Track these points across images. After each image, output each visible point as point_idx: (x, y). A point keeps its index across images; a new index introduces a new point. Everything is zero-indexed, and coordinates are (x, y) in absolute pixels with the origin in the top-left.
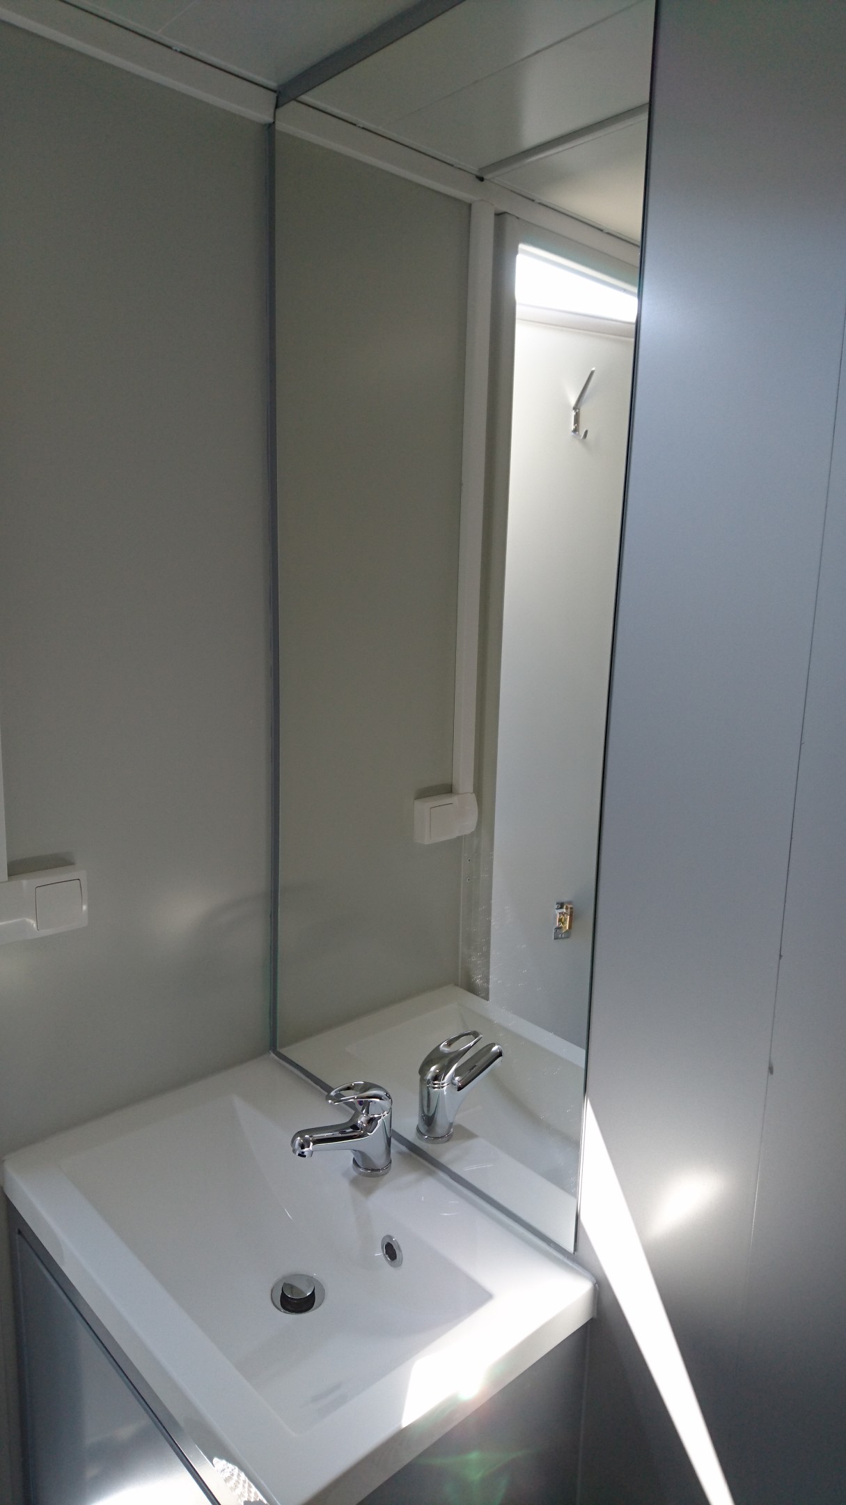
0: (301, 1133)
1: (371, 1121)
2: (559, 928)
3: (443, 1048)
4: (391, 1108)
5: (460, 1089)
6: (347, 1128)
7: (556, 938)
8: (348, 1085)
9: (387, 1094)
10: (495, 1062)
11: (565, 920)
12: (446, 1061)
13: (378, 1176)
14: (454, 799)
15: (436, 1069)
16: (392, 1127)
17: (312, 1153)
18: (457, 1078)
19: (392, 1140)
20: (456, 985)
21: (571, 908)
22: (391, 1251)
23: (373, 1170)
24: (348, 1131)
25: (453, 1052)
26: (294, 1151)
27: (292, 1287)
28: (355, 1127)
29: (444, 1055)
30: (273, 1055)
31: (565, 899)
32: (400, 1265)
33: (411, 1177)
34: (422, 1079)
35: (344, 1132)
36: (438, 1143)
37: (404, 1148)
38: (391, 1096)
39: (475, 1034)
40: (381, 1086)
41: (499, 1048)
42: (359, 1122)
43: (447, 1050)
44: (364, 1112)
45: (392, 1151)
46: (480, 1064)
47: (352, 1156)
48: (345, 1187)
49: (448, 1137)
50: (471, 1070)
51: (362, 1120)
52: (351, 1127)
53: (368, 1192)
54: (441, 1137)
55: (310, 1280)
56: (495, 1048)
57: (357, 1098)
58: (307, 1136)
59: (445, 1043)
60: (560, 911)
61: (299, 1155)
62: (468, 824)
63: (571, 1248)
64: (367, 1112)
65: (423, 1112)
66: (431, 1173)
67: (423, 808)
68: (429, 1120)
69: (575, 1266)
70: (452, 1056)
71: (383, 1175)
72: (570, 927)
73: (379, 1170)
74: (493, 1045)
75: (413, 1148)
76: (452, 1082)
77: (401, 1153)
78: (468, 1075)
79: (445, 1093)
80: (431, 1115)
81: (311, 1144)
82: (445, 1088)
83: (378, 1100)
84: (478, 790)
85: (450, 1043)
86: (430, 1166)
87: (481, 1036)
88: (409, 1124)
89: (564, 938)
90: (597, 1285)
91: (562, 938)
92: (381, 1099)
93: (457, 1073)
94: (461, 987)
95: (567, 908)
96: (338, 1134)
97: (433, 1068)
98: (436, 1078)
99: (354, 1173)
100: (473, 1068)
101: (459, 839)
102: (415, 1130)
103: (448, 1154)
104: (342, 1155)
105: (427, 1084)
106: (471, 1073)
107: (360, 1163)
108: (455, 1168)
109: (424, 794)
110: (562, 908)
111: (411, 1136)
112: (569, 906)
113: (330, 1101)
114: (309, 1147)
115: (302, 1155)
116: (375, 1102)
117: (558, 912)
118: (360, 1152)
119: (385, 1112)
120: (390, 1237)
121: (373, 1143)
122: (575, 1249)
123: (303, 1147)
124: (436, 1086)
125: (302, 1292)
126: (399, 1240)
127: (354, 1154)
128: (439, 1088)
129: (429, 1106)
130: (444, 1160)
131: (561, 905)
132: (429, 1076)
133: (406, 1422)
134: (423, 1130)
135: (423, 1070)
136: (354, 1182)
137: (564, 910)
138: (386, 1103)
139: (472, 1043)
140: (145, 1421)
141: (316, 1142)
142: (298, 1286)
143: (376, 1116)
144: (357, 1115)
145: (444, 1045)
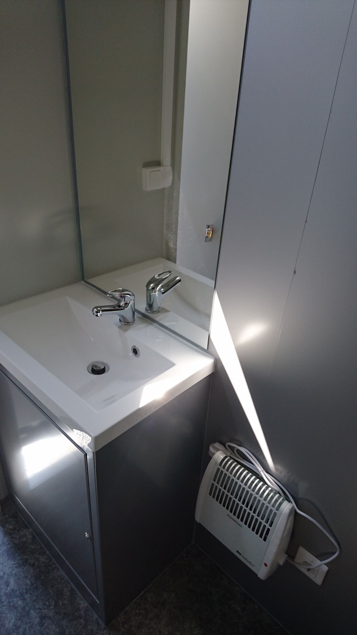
0: (96, 308)
1: (126, 304)
2: (207, 237)
3: (156, 277)
4: (134, 299)
5: (163, 293)
6: (116, 306)
7: (205, 241)
8: (115, 290)
9: (133, 294)
10: (177, 284)
11: (210, 233)
12: (157, 282)
13: (130, 325)
14: (161, 168)
15: (153, 285)
16: (135, 308)
17: (101, 315)
18: (162, 289)
19: (135, 313)
20: (162, 257)
21: (213, 228)
22: (135, 351)
23: (127, 323)
24: (116, 307)
25: (160, 279)
26: (94, 314)
27: (96, 366)
28: (119, 306)
29: (157, 280)
30: (83, 282)
31: (210, 224)
32: (139, 356)
33: (143, 325)
34: (148, 289)
35: (115, 308)
36: (154, 314)
37: (140, 316)
38: (135, 295)
39: (170, 272)
40: (129, 290)
41: (179, 278)
42: (121, 304)
43: (158, 278)
44: (123, 300)
45: (135, 316)
46: (171, 284)
47: (119, 318)
48: (116, 329)
49: (158, 311)
50: (167, 287)
51: (122, 304)
52: (118, 306)
53: (126, 331)
54: (156, 312)
55: (103, 363)
56: (178, 278)
57: (120, 294)
58: (99, 309)
59: (157, 275)
60: (208, 229)
61: (96, 316)
62: (168, 183)
63: (206, 348)
64: (124, 300)
65: (148, 302)
66: (151, 324)
67: (147, 172)
68: (150, 306)
69: (207, 354)
70: (160, 280)
71: (132, 325)
72: (212, 236)
73: (130, 323)
74: (178, 277)
75: (144, 315)
76: (160, 290)
77: (139, 317)
78: (167, 288)
79: (157, 296)
80: (151, 304)
81: (101, 311)
82: (157, 293)
83: (129, 296)
84: (173, 165)
85: (159, 275)
86: (151, 322)
87: (172, 272)
88: (142, 307)
89: (209, 241)
90: (215, 361)
91: (208, 241)
92: (130, 295)
93: (162, 287)
94: (164, 258)
95: (211, 228)
96: (112, 308)
97: (152, 285)
98: (153, 288)
99: (120, 324)
100: (168, 286)
101: (163, 189)
102: (145, 309)
103: (159, 317)
104: (115, 316)
105: (149, 291)
106: (168, 287)
107: (122, 320)
108: (161, 322)
109: (147, 165)
110: (209, 228)
111: (143, 310)
112: (212, 227)
113: (108, 295)
114: (100, 313)
115: (97, 316)
116: (128, 296)
117: (207, 230)
118: (122, 316)
119: (132, 301)
120: (135, 346)
121: (127, 312)
122: (208, 348)
123: (97, 312)
124: (153, 292)
125: (100, 367)
126: (138, 347)
127: (120, 317)
128: (154, 292)
129: (150, 301)
130: (157, 319)
131: (208, 227)
132: (150, 288)
133: (141, 406)
134: (148, 309)
135: (148, 285)
136: (120, 327)
137: (210, 229)
138: (132, 297)
139: (168, 275)
140: (44, 418)
141: (102, 311)
142: (98, 366)
143: (128, 302)
144: (120, 301)
145: (157, 276)
